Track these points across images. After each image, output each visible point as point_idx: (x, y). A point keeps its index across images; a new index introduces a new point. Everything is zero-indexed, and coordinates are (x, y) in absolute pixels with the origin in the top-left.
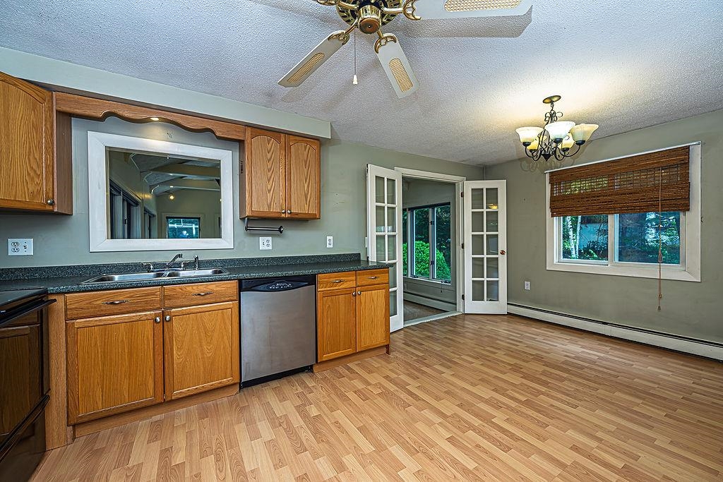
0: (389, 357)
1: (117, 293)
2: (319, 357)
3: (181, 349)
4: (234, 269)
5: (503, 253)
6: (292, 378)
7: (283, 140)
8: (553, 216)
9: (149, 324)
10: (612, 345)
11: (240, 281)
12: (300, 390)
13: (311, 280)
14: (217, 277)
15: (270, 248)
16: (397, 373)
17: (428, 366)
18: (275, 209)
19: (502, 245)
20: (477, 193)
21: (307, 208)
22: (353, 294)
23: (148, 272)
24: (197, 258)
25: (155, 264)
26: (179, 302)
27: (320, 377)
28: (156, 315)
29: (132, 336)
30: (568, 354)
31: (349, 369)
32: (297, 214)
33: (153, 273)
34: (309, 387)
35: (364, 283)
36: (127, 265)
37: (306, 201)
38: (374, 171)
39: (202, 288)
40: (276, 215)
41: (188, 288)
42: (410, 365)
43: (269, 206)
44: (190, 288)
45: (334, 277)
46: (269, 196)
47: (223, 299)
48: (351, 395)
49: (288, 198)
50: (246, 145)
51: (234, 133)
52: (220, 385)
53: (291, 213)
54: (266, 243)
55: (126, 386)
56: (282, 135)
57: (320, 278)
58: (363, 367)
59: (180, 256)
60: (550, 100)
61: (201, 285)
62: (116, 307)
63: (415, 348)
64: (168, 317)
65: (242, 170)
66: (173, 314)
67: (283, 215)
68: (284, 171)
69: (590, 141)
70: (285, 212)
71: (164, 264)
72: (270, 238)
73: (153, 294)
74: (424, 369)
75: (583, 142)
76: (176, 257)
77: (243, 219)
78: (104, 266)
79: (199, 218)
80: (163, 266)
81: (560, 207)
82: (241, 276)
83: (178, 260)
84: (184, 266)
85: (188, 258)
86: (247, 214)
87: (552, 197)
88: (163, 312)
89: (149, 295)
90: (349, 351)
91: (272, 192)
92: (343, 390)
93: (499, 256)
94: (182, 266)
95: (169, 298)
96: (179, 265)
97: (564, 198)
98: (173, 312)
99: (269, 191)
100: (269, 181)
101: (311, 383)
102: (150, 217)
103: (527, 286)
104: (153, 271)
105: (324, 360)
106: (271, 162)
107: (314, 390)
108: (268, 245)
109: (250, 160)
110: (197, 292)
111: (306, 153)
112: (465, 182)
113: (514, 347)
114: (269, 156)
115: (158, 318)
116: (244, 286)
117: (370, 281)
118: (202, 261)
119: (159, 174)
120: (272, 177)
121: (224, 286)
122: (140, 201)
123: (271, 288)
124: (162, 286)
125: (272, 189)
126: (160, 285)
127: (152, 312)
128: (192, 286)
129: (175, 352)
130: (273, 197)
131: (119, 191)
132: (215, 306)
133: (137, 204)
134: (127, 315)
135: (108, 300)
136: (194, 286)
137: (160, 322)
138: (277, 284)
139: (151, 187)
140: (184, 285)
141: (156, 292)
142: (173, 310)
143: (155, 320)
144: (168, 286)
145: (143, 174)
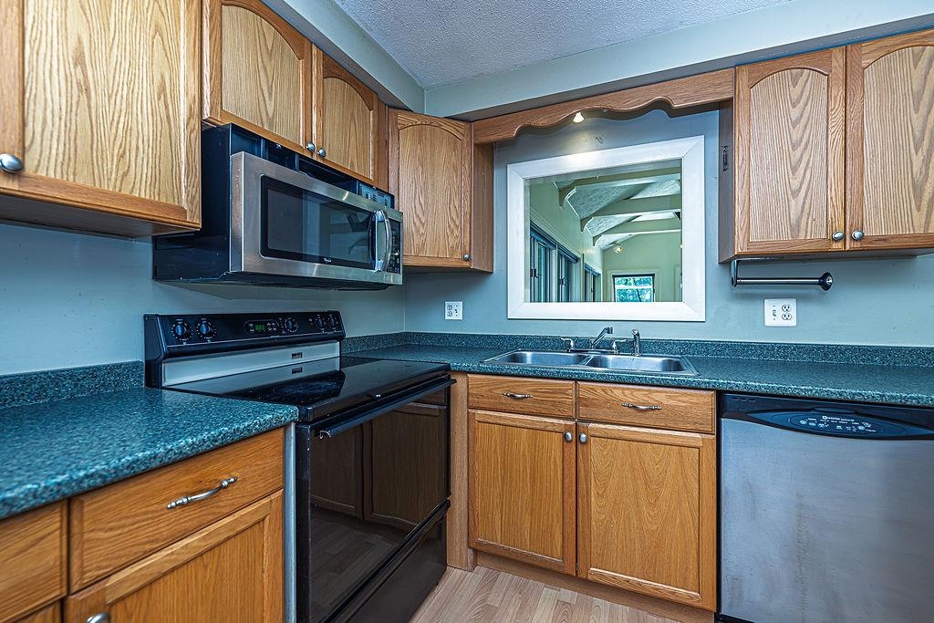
3: (603, 497)
4: (707, 362)
7: (837, 62)
9: (557, 441)
11: (720, 395)
14: (672, 376)
15: (793, 322)
18: (812, 234)
21: (919, 221)
23: (568, 352)
24: (638, 335)
25: (577, 340)
26: (601, 414)
28: (568, 428)
29: (535, 451)
32: (883, 238)
33: (572, 355)
37: (919, 203)
39: (641, 396)
40: (815, 248)
41: (615, 392)
43: (794, 228)
44: (619, 392)
47: (681, 426)
50: (737, 109)
52: (672, 597)
53: (862, 237)
54: (780, 313)
55: (527, 525)
56: (836, 50)
59: (609, 331)
61: (639, 390)
62: (517, 403)
64: (583, 436)
65: (726, 164)
66: (592, 433)
67: (838, 246)
68: (840, 138)
70: (844, 237)
71: (590, 341)
72: (792, 304)
73: (563, 392)
76: (604, 332)
77: (725, 264)
79: (653, 275)
80: (588, 344)
82: (723, 382)
83: (606, 336)
84: (618, 348)
85: (622, 334)
86: (738, 250)
88: (577, 424)
89: (557, 393)
94: (614, 346)
95: (587, 403)
96: (609, 344)
98: (592, 429)
99: (795, 194)
100: (794, 170)
102: (594, 276)
104: (573, 351)
108: (786, 317)
110: (630, 400)
114: (795, 113)
115: (569, 434)
116: (727, 405)
118: (646, 341)
119: (602, 218)
120: (805, 159)
121: (685, 399)
122: (579, 256)
123: (803, 422)
124: (576, 380)
125: (804, 186)
126: (573, 380)
127: (562, 422)
128: (623, 389)
129: (593, 498)
130: (807, 206)
131: (554, 244)
132: (664, 435)
133: (577, 260)
134: (529, 418)
135: (509, 391)
136: (627, 389)
137: (571, 441)
138: (825, 418)
139: (595, 238)
140: (609, 385)
141: (567, 390)
142: (591, 425)
143: (565, 436)
144: (584, 383)
145: (583, 221)
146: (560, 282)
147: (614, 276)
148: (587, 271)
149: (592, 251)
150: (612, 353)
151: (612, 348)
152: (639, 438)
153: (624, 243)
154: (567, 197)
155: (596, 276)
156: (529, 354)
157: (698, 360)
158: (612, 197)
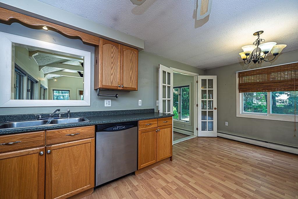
0: (172, 163)
1: (13, 136)
2: (139, 167)
3: (57, 170)
5: (215, 109)
6: (125, 180)
7: (120, 47)
8: (239, 92)
9: (35, 157)
10: (274, 153)
11: (96, 126)
12: (130, 189)
13: (135, 124)
14: (82, 123)
16: (181, 174)
17: (194, 168)
18: (115, 84)
19: (215, 105)
20: (204, 81)
21: (131, 85)
22: (155, 131)
23: (38, 120)
24: (69, 111)
25: (42, 115)
26: (57, 141)
27: (140, 178)
28: (41, 150)
29: (22, 166)
30: (257, 159)
31: (154, 172)
32: (126, 88)
33: (41, 121)
34: (135, 186)
35: (161, 124)
36: (24, 116)
37: (131, 81)
38: (162, 68)
39: (72, 131)
40: (115, 88)
41: (63, 131)
42: (185, 168)
43: (112, 83)
44: (64, 131)
45: (147, 122)
46: (112, 77)
47: (86, 137)
48: (160, 191)
49: (122, 79)
50: (100, 48)
51: (93, 41)
52: (82, 191)
53: (123, 87)
54: (108, 103)
56: (119, 44)
57: (140, 123)
58: (161, 170)
59: (59, 110)
60: (258, 34)
61: (72, 129)
62: (10, 146)
63: (183, 157)
65: (96, 62)
66: (53, 149)
67: (119, 88)
68: (120, 64)
69: (281, 53)
70: (120, 87)
71: (48, 115)
72: (110, 101)
73: (39, 136)
74: (193, 170)
75: (277, 54)
76: (56, 111)
77: (96, 90)
78: (8, 116)
79: (69, 91)
80: (48, 116)
81: (244, 88)
82: (97, 122)
83: (57, 112)
85: (63, 111)
86: (100, 87)
87: (239, 84)
88: (45, 147)
89: (35, 137)
90: (154, 161)
91: (113, 75)
92: (155, 188)
93: (214, 110)
94: (60, 116)
95: (50, 138)
96: (58, 115)
97: (246, 84)
98: (53, 147)
99: (112, 74)
100: (112, 69)
101: (136, 183)
102: (44, 89)
103: (227, 124)
104: (41, 119)
105: (141, 168)
106: (113, 59)
107: (138, 189)
108: (109, 104)
109: (102, 56)
110: (69, 133)
111: (131, 56)
112: (199, 76)
113: (230, 155)
114: (112, 55)
115: (42, 152)
116: (98, 128)
117: (164, 124)
118: (72, 113)
119: (50, 68)
120: (114, 67)
121: (86, 129)
122: (38, 81)
123: (114, 129)
124: (46, 130)
125: (114, 73)
126: (44, 130)
127: (38, 148)
128: (66, 130)
129: (53, 173)
130: (114, 78)
131: (26, 74)
132: (80, 142)
133: (37, 82)
134: (19, 152)
135: (5, 142)
136: (67, 130)
137: (43, 155)
138: (118, 127)
139: (45, 75)
140: (60, 129)
141: (41, 135)
142: (53, 146)
143: (40, 154)
144: (50, 131)
145: (40, 67)
146: (28, 91)
147: (53, 90)
148: (41, 87)
149: (44, 79)
150: (59, 118)
151: (59, 117)
152: (72, 145)
153: (57, 78)
154: (33, 56)
155: (45, 89)
156: (15, 123)
157: (89, 117)
158: (54, 61)
